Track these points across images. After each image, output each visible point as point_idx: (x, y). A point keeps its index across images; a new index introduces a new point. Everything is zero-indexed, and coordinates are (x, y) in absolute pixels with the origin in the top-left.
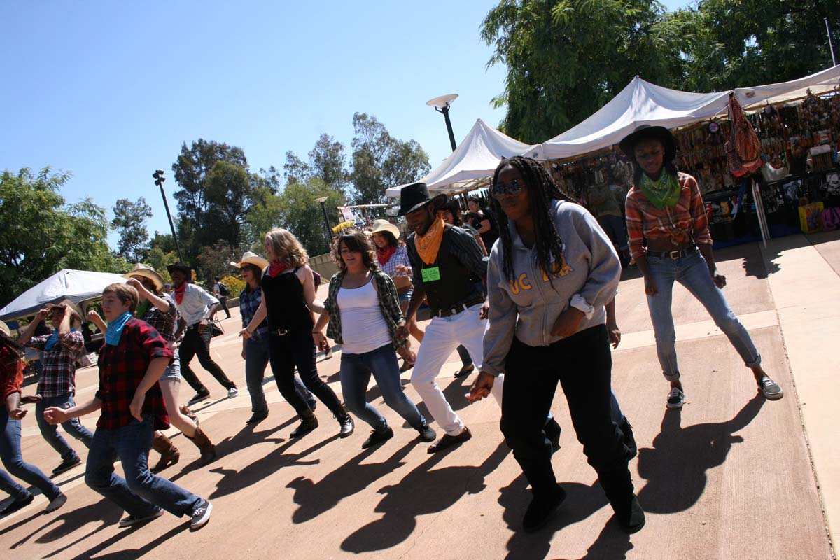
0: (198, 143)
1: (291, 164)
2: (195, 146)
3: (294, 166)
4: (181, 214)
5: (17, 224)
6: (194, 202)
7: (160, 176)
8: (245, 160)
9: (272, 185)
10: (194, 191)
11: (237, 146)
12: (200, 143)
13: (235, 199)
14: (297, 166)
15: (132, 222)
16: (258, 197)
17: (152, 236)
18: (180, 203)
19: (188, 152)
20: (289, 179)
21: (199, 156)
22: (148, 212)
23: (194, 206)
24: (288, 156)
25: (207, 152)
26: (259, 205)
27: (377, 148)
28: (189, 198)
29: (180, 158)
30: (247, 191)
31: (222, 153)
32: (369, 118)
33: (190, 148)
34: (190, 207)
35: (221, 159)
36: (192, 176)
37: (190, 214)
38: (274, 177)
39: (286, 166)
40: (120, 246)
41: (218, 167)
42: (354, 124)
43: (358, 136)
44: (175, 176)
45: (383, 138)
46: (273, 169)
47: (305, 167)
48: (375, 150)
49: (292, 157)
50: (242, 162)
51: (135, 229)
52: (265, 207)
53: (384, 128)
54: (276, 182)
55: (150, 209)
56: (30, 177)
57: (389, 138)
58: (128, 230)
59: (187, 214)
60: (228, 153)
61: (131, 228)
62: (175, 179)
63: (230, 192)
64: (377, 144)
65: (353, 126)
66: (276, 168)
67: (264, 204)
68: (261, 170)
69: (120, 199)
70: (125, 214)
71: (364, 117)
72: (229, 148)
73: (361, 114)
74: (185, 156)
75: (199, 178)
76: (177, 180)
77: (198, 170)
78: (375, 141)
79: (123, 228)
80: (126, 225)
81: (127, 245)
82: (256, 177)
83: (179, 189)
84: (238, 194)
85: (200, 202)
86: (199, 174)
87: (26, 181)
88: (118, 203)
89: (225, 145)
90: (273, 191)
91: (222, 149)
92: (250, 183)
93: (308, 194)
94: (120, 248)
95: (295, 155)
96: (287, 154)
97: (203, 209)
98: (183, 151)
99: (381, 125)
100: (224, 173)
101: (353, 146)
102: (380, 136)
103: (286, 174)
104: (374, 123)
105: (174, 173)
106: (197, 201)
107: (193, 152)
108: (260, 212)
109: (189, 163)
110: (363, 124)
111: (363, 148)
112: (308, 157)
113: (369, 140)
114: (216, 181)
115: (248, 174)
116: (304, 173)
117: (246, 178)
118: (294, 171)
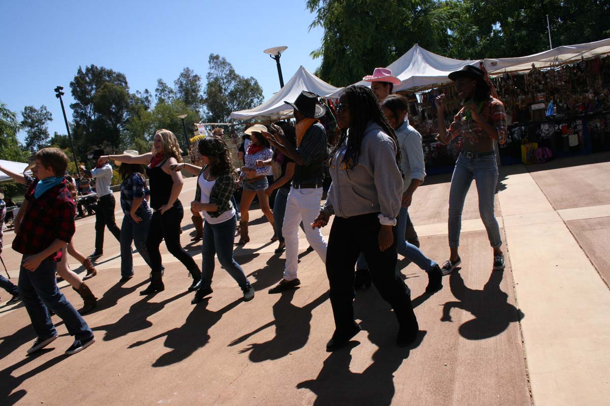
0: (90, 68)
1: (161, 88)
2: (88, 69)
3: (163, 90)
4: (75, 121)
6: (86, 112)
7: (60, 91)
8: (126, 83)
9: (146, 103)
10: (86, 104)
11: (121, 72)
12: (92, 68)
13: (117, 112)
14: (165, 91)
15: (37, 124)
16: (135, 111)
17: (52, 136)
18: (74, 112)
19: (83, 74)
20: (159, 100)
21: (91, 78)
22: (49, 117)
23: (86, 115)
24: (159, 83)
25: (97, 75)
26: (135, 118)
27: (225, 81)
28: (82, 109)
29: (76, 78)
30: (127, 107)
31: (109, 77)
32: (221, 59)
33: (84, 71)
34: (83, 116)
35: (108, 81)
36: (85, 92)
37: (82, 121)
38: (147, 97)
39: (157, 90)
40: (26, 142)
41: (106, 87)
42: (210, 62)
43: (212, 71)
44: (72, 92)
45: (230, 74)
46: (147, 91)
47: (171, 91)
48: (224, 82)
49: (162, 83)
50: (124, 84)
51: (38, 129)
52: (140, 119)
53: (231, 67)
54: (149, 101)
55: (51, 115)
57: (235, 74)
58: (33, 130)
59: (80, 121)
60: (113, 77)
61: (36, 128)
62: (71, 94)
63: (114, 106)
64: (226, 78)
65: (208, 63)
66: (149, 91)
67: (139, 117)
68: (137, 91)
69: (27, 106)
70: (31, 118)
71: (217, 57)
72: (115, 73)
73: (215, 55)
74: (80, 77)
75: (91, 95)
76: (73, 94)
78: (224, 76)
79: (30, 128)
80: (32, 126)
81: (32, 141)
82: (134, 96)
83: (74, 102)
84: (120, 109)
85: (90, 113)
86: (91, 91)
88: (25, 109)
89: (111, 71)
90: (147, 108)
91: (110, 73)
92: (129, 101)
93: (172, 112)
94: (26, 143)
95: (164, 82)
96: (158, 81)
97: (93, 118)
98: (78, 73)
99: (229, 64)
100: (110, 92)
101: (207, 78)
102: (228, 72)
103: (156, 95)
104: (224, 63)
105: (71, 89)
106: (88, 111)
107: (87, 74)
108: (135, 123)
109: (83, 82)
110: (216, 63)
111: (215, 80)
112: (174, 84)
113: (220, 75)
114: (103, 97)
115: (128, 94)
116: (170, 96)
117: (126, 97)
118: (162, 94)
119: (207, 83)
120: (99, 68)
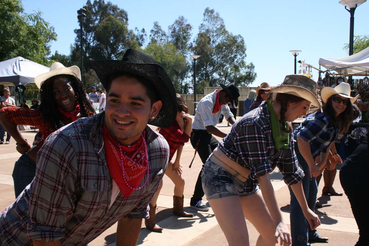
1: (155, 30)
2: (96, 2)
3: (157, 32)
4: (76, 45)
6: (87, 38)
8: (127, 20)
9: (140, 41)
10: (88, 31)
13: (114, 44)
14: (159, 33)
18: (77, 37)
19: (91, 5)
20: (152, 40)
21: (97, 10)
23: (86, 41)
24: (155, 25)
27: (215, 34)
28: (84, 35)
29: (84, 7)
30: (123, 41)
31: (113, 11)
32: (215, 13)
33: (92, 3)
34: (84, 41)
35: (112, 15)
36: (90, 21)
38: (142, 36)
39: (152, 31)
41: (110, 19)
42: (204, 15)
43: (205, 23)
46: (143, 30)
47: (164, 34)
49: (157, 26)
53: (223, 22)
54: (143, 40)
57: (224, 30)
59: (80, 45)
60: (117, 12)
62: (78, 20)
63: (112, 38)
64: (216, 31)
68: (136, 28)
71: (212, 12)
72: (119, 9)
73: (211, 9)
74: (88, 7)
75: (94, 24)
78: (215, 29)
82: (131, 32)
83: (79, 27)
84: (117, 41)
85: (90, 39)
86: (95, 21)
89: (116, 6)
90: (141, 45)
91: (115, 8)
92: (127, 36)
95: (159, 25)
96: (154, 23)
97: (92, 44)
99: (222, 20)
100: (112, 24)
101: (200, 29)
102: (219, 27)
103: (150, 36)
104: (217, 17)
107: (94, 5)
109: (90, 12)
110: (210, 16)
111: (206, 32)
112: (168, 28)
113: (211, 28)
114: (105, 28)
115: (127, 29)
116: (163, 38)
117: (125, 32)
118: (156, 35)
119: (198, 33)
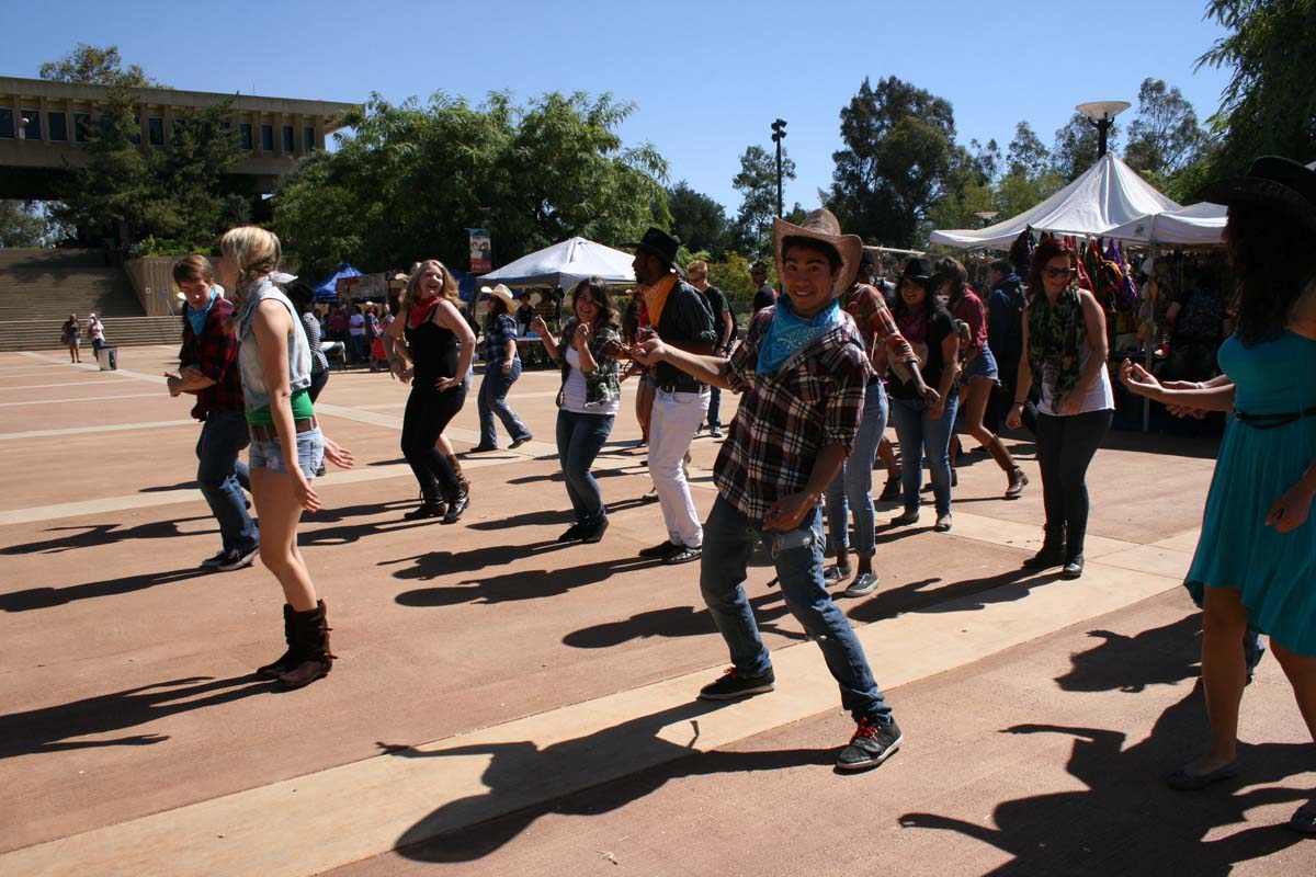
0: (888, 82)
1: (1022, 143)
2: (882, 86)
3: (1027, 148)
4: (835, 187)
5: (549, 164)
6: (861, 172)
7: (781, 128)
8: (951, 122)
9: (985, 171)
10: (864, 156)
11: (944, 98)
12: (891, 82)
13: (920, 182)
14: (1031, 148)
15: (765, 183)
16: (954, 184)
17: (788, 209)
18: (838, 169)
19: (870, 93)
20: (1013, 167)
21: (885, 103)
22: (790, 170)
23: (859, 178)
24: (1020, 131)
25: (897, 96)
26: (952, 198)
27: (1170, 144)
28: (854, 165)
29: (854, 100)
30: (943, 172)
31: (918, 104)
32: (1168, 91)
33: (874, 88)
34: (853, 178)
35: (913, 115)
36: (868, 131)
37: (850, 188)
38: (990, 158)
39: (1014, 145)
40: (740, 214)
41: (906, 126)
42: (1142, 98)
43: (1144, 118)
44: (842, 127)
45: (1182, 130)
46: (993, 145)
47: (1041, 152)
48: (1165, 147)
49: (1026, 132)
50: (946, 125)
51: (767, 193)
52: (960, 204)
53: (1191, 112)
54: (992, 168)
55: (794, 166)
56: (585, 104)
57: (1194, 129)
58: (756, 193)
59: (846, 188)
60: (927, 106)
61: (761, 190)
62: (840, 131)
63: (916, 167)
64: (1173, 137)
65: (1138, 99)
66: (999, 144)
67: (961, 197)
68: (974, 141)
69: (752, 146)
70: (756, 169)
71: (1160, 87)
72: (931, 98)
73: (1155, 82)
74: (863, 100)
75: (876, 138)
76: (844, 133)
77: (878, 124)
78: (1169, 132)
79: (751, 189)
80: (755, 185)
81: (751, 214)
82: (962, 151)
83: (843, 147)
84: (928, 174)
85: (869, 174)
86: (878, 130)
87: (576, 108)
88: (748, 152)
89: (925, 93)
90: (984, 180)
91: (921, 98)
92: (950, 160)
93: (1031, 197)
94: (739, 217)
95: (1031, 130)
96: (1019, 125)
97: (871, 186)
98: (862, 91)
99: (1187, 105)
100: (912, 137)
101: (1130, 134)
102: (1180, 124)
103: (1009, 157)
104: (1175, 100)
105: (841, 122)
106: (865, 171)
107: (878, 95)
108: (949, 210)
109: (865, 110)
110: (1155, 100)
111: (1146, 139)
112: (1054, 137)
113: (1159, 129)
114: (895, 146)
115: (951, 146)
116: (1039, 161)
117: (946, 150)
118: (1023, 156)
119: (1128, 143)
120: (903, 83)
